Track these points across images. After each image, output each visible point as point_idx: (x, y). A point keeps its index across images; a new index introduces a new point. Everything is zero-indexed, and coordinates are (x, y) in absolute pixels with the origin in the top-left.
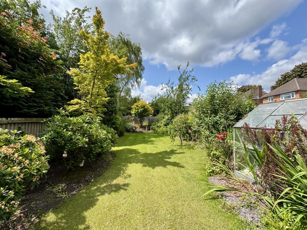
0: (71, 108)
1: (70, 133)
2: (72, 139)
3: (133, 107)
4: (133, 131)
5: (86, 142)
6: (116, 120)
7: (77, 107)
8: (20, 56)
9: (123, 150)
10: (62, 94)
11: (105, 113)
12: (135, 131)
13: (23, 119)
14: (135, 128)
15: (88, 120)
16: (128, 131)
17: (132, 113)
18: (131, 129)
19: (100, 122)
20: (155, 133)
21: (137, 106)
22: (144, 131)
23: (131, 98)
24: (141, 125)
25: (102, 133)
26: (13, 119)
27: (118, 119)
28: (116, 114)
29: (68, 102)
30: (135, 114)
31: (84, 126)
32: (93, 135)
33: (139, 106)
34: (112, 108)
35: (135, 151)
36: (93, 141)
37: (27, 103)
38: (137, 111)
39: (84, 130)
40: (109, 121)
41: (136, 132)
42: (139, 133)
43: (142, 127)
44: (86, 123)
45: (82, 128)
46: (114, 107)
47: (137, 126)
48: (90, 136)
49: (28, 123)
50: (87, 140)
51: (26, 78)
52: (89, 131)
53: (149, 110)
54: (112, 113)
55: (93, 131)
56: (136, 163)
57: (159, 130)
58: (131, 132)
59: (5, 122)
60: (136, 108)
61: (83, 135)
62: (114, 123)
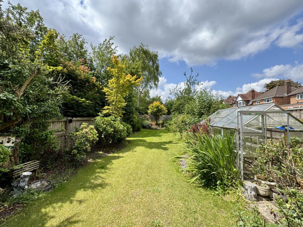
0: (105, 112)
1: (105, 126)
2: (106, 129)
3: (149, 107)
4: (149, 128)
5: (113, 131)
6: (134, 119)
7: (107, 111)
8: (79, 84)
9: (136, 140)
10: (98, 102)
11: (124, 114)
12: (150, 128)
13: (81, 118)
14: (151, 125)
15: (113, 119)
16: (144, 127)
17: (149, 112)
18: (147, 126)
19: (120, 120)
20: (167, 130)
21: (153, 107)
22: (158, 128)
23: (150, 99)
24: (157, 123)
25: (121, 127)
26: (78, 118)
27: (135, 118)
28: (133, 114)
29: (103, 108)
30: (151, 113)
31: (111, 122)
32: (116, 127)
33: (154, 106)
34: (130, 110)
35: (144, 141)
36: (116, 131)
37: (82, 109)
38: (152, 110)
39: (111, 125)
40: (128, 119)
41: (152, 129)
42: (154, 129)
43: (157, 124)
44: (113, 120)
45: (110, 123)
46: (132, 109)
47: (154, 123)
48: (115, 128)
49: (83, 120)
50: (113, 130)
51: (82, 96)
52: (114, 125)
53: (162, 110)
54: (130, 113)
55: (116, 125)
56: (142, 146)
57: (170, 127)
58: (147, 128)
59: (75, 120)
60: (152, 108)
61: (111, 127)
62: (132, 121)
